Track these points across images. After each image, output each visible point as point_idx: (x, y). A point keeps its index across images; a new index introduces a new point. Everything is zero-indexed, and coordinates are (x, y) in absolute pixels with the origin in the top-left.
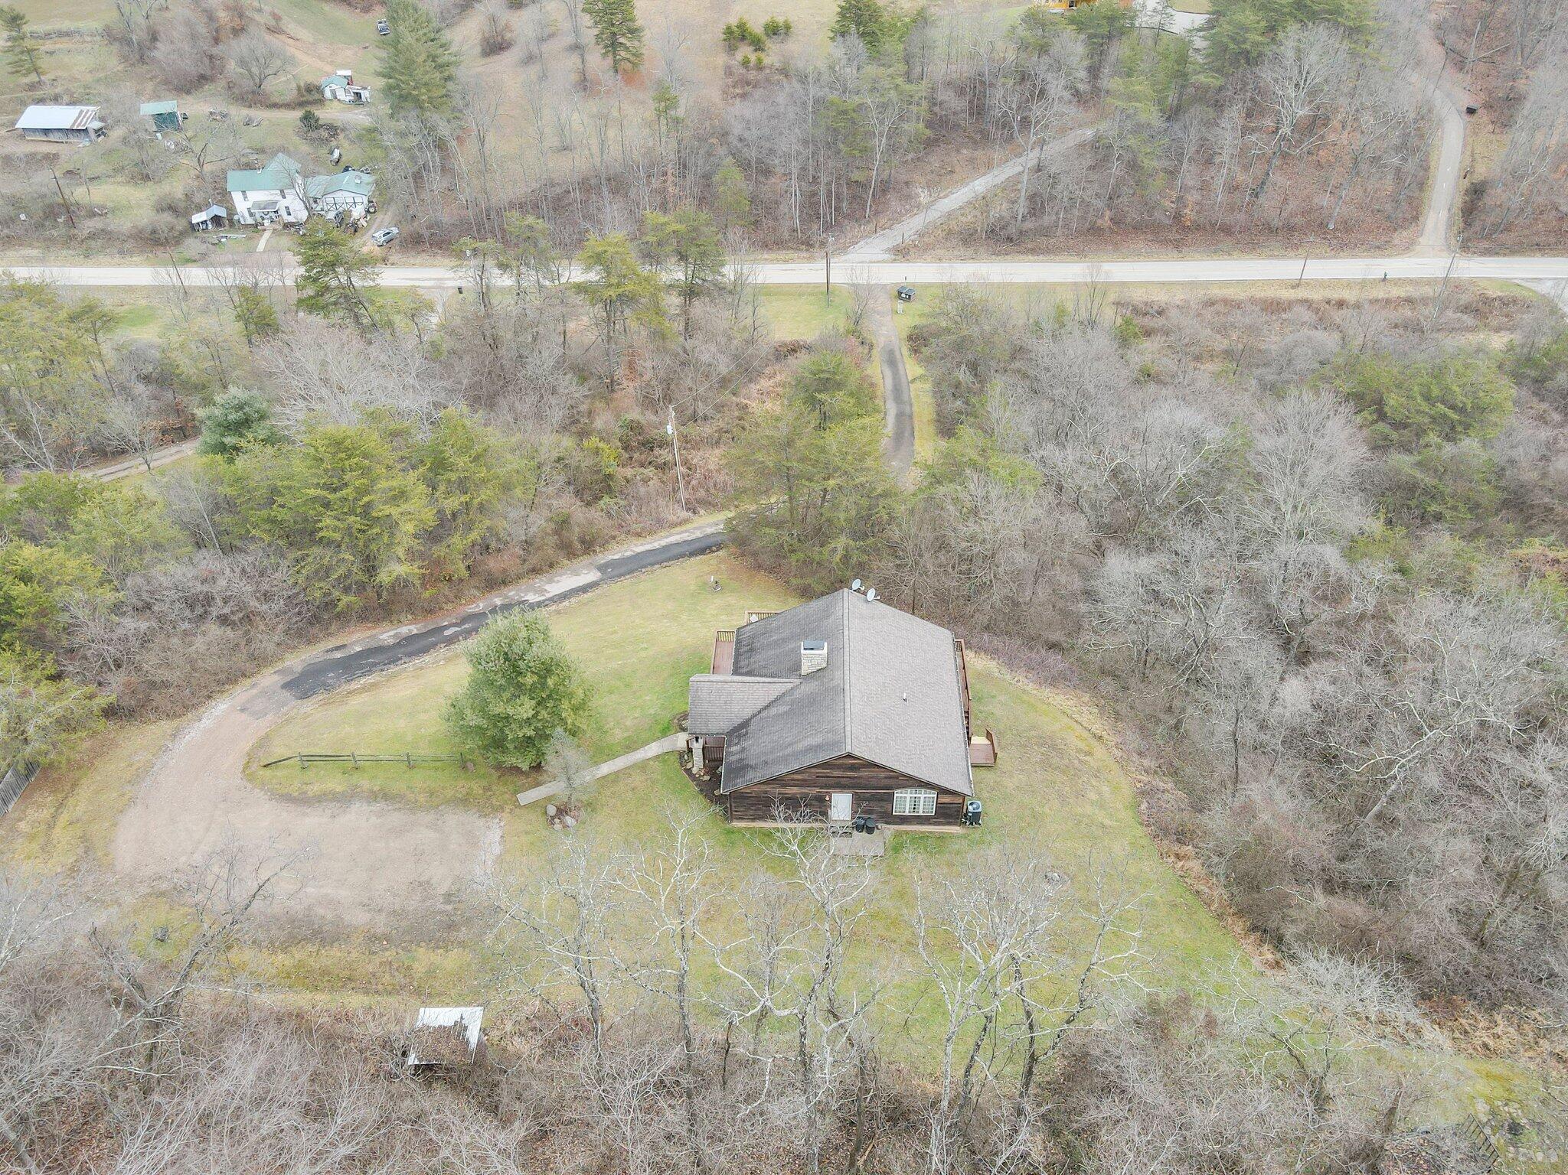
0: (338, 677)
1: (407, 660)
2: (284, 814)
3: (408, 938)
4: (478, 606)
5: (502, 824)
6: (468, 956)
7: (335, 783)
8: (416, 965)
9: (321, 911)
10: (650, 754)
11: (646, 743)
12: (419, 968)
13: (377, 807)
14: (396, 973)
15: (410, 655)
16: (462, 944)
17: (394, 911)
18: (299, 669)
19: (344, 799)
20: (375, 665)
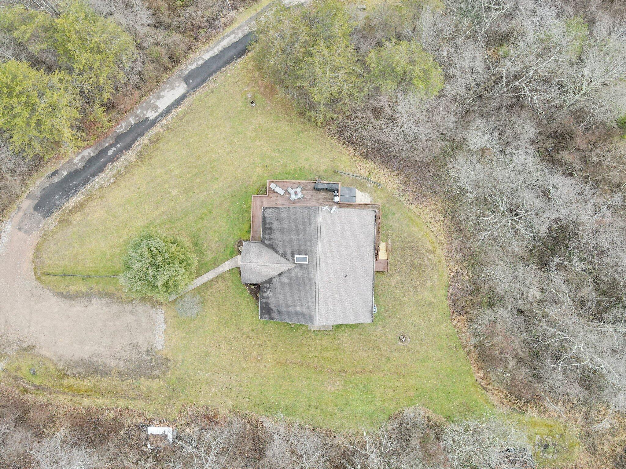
0: (61, 199)
1: (93, 179)
2: (63, 305)
3: (135, 373)
4: (122, 126)
5: (163, 312)
6: (162, 383)
7: (81, 287)
8: (141, 386)
9: (96, 359)
10: (226, 269)
11: (223, 262)
12: (143, 389)
13: (105, 300)
14: (134, 390)
15: (94, 174)
16: (158, 377)
17: (126, 360)
18: (38, 193)
19: (88, 295)
20: (77, 186)
